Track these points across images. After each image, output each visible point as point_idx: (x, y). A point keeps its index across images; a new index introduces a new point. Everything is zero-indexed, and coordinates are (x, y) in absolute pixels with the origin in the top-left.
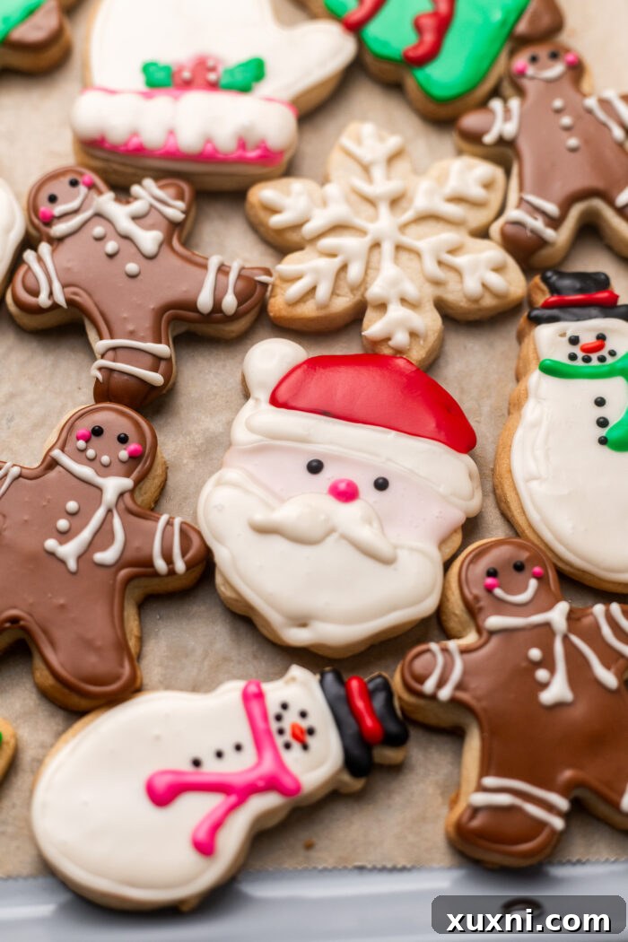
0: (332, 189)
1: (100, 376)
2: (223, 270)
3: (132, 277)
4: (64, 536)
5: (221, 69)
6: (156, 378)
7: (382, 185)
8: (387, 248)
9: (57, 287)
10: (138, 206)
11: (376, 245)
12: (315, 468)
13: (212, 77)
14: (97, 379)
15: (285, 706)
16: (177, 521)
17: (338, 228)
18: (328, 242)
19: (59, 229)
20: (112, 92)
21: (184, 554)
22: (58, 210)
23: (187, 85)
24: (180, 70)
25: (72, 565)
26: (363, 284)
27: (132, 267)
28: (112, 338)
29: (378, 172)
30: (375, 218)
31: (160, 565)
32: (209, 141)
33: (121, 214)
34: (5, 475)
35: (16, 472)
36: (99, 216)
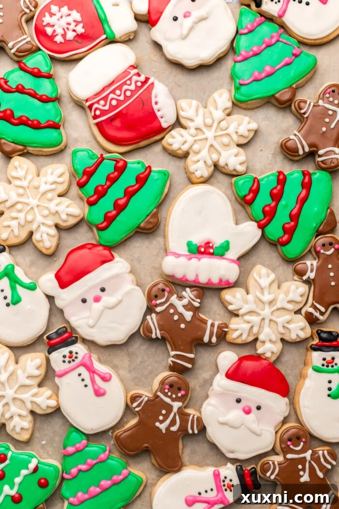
0: (250, 297)
1: (172, 364)
2: (212, 325)
3: (182, 329)
4: (161, 422)
5: (215, 247)
6: (189, 366)
7: (267, 297)
8: (267, 321)
9: (158, 331)
10: (185, 301)
11: (263, 319)
12: (239, 401)
13: (211, 251)
14: (170, 364)
15: (226, 478)
16: (196, 417)
17: (251, 312)
18: (247, 318)
19: (159, 309)
21: (197, 427)
23: (202, 254)
24: (200, 246)
25: (164, 431)
26: (258, 333)
27: (183, 326)
28: (176, 350)
29: (266, 292)
30: (263, 310)
31: (190, 431)
32: (209, 280)
33: (179, 305)
34: (143, 400)
35: (146, 399)
36: (172, 306)
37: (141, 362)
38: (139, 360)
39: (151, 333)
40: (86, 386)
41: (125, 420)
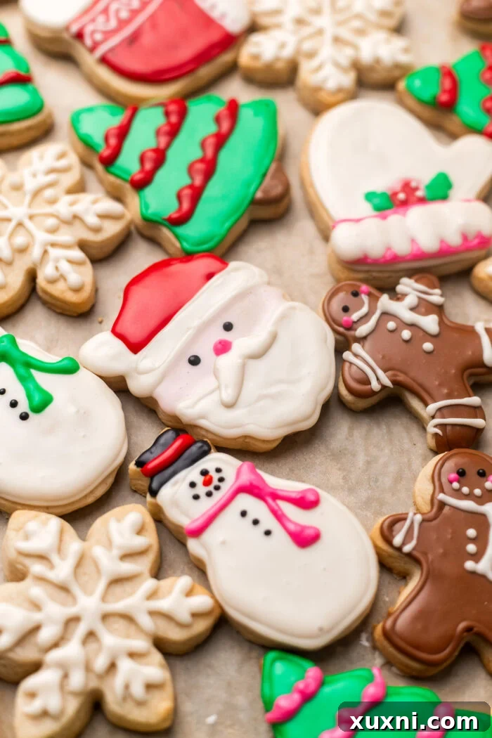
1: (440, 432)
3: (429, 353)
4: (477, 557)
5: (422, 186)
6: (479, 423)
9: (380, 373)
10: (411, 300)
13: (419, 193)
14: (437, 434)
19: (362, 330)
20: (358, 221)
22: (355, 316)
23: (405, 204)
24: (395, 194)
27: (428, 346)
28: (435, 401)
32: (442, 241)
33: (402, 309)
34: (412, 523)
35: (419, 518)
36: (386, 315)
37: (368, 463)
38: (361, 459)
39: (368, 382)
40: (268, 533)
41: (387, 599)
